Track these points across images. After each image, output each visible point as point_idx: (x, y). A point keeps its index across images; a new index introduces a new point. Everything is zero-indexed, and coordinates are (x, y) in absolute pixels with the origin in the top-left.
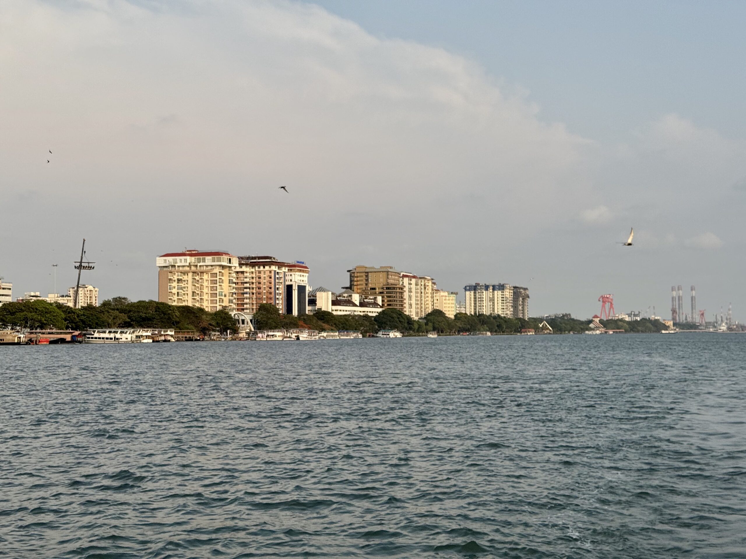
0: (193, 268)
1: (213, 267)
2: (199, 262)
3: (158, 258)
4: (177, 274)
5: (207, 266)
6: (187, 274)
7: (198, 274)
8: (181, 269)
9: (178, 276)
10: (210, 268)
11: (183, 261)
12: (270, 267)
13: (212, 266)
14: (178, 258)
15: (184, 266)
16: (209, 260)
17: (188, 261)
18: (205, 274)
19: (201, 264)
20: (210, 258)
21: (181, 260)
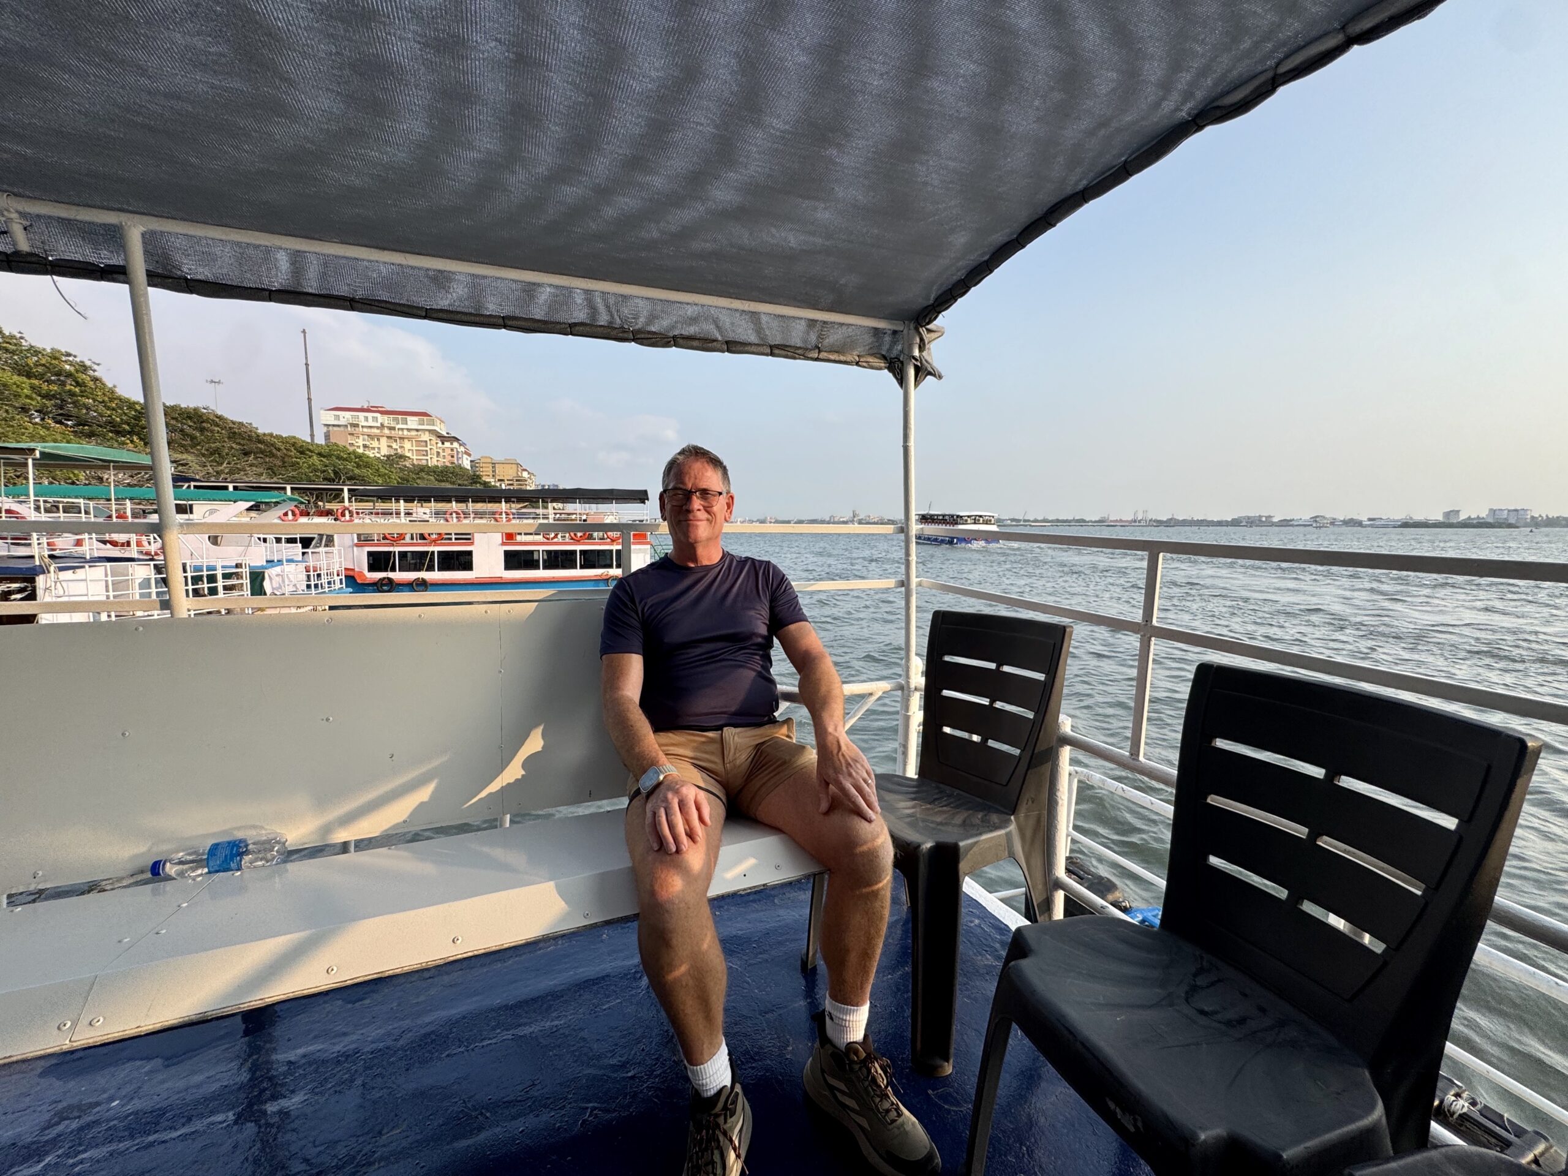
0: (386, 431)
1: (419, 433)
2: (398, 423)
3: (322, 412)
4: (361, 437)
5: (409, 430)
6: (378, 440)
7: (396, 441)
8: (365, 430)
9: (364, 440)
10: (414, 433)
11: (370, 419)
12: (452, 444)
13: (417, 430)
14: (362, 415)
15: (371, 427)
16: (413, 422)
17: (380, 421)
18: (406, 441)
19: (400, 426)
20: (416, 418)
21: (366, 419)
